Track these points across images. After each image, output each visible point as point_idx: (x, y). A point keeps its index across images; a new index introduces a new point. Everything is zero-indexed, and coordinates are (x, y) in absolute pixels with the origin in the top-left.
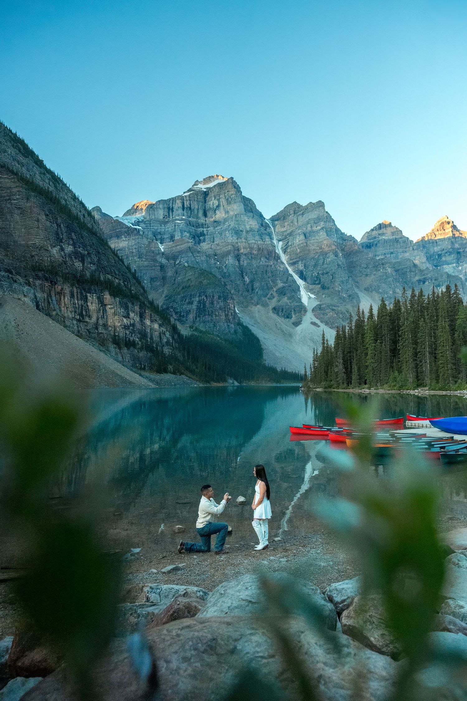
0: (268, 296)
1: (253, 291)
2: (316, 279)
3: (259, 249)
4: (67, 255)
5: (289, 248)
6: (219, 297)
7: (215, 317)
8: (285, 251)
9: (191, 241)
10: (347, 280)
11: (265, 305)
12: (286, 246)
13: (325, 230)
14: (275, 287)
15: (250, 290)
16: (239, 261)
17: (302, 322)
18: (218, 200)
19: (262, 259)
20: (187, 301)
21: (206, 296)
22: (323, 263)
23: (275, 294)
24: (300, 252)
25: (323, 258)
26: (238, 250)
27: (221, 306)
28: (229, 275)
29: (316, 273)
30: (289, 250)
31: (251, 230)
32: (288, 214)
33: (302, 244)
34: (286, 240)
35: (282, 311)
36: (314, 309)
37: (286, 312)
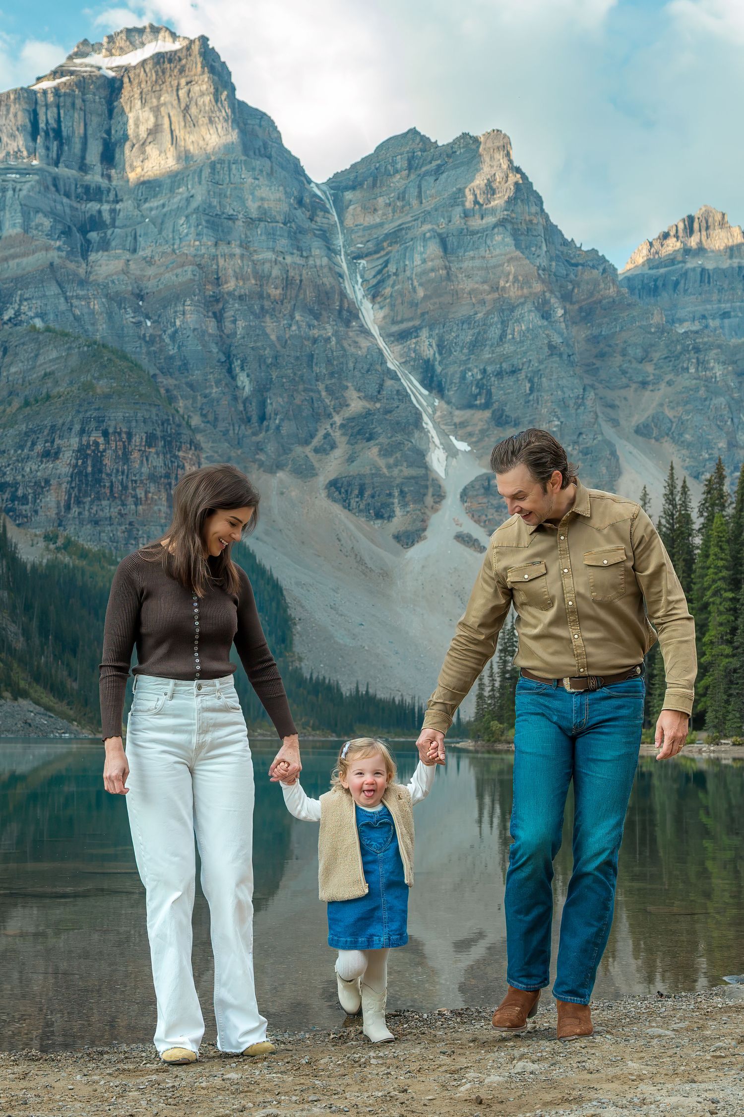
0: (316, 441)
1: (265, 423)
2: (475, 390)
3: (288, 283)
5: (391, 281)
6: (151, 440)
7: (133, 507)
8: (374, 293)
9: (58, 243)
10: (578, 398)
11: (305, 472)
12: (379, 277)
13: (509, 227)
14: (338, 413)
15: (255, 418)
16: (219, 317)
17: (427, 533)
18: (156, 111)
19: (298, 317)
20: (39, 448)
21: (105, 434)
22: (501, 337)
23: (337, 435)
24: (426, 297)
25: (503, 322)
26: (218, 282)
27: (155, 467)
28: (185, 367)
29: (475, 370)
30: (388, 291)
31: (264, 217)
32: (389, 167)
33: (432, 270)
34: (378, 255)
35: (361, 493)
36: (465, 489)
37: (373, 497)
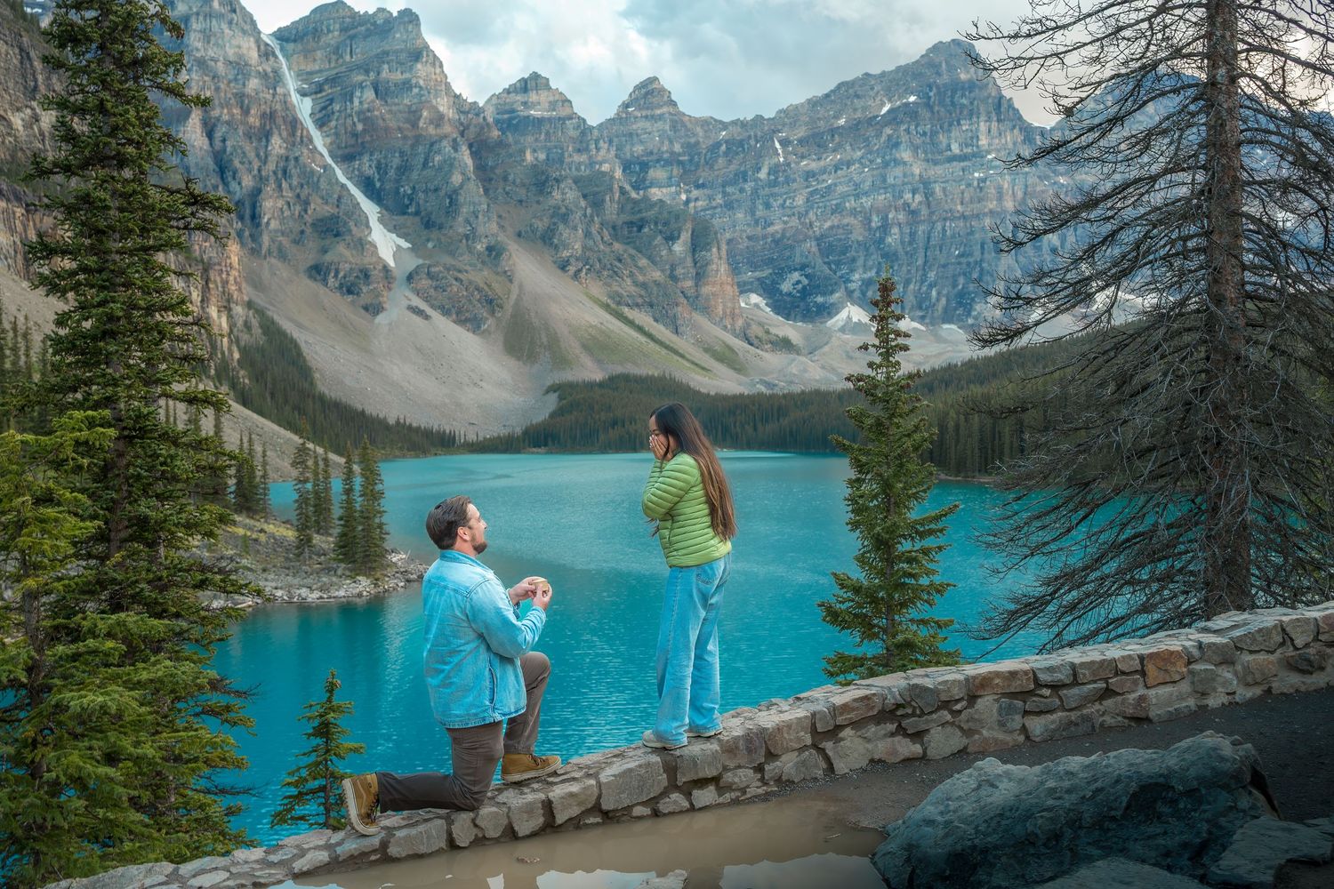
0: (294, 236)
2: (407, 202)
3: (261, 113)
4: (47, 134)
5: (335, 116)
10: (483, 211)
11: (288, 258)
12: (324, 111)
14: (307, 215)
16: (211, 138)
17: (386, 306)
22: (425, 165)
23: (309, 231)
24: (365, 131)
25: (424, 153)
29: (406, 187)
31: (241, 60)
32: (324, 27)
33: (368, 110)
34: (319, 95)
35: (336, 276)
36: (410, 274)
37: (345, 277)
